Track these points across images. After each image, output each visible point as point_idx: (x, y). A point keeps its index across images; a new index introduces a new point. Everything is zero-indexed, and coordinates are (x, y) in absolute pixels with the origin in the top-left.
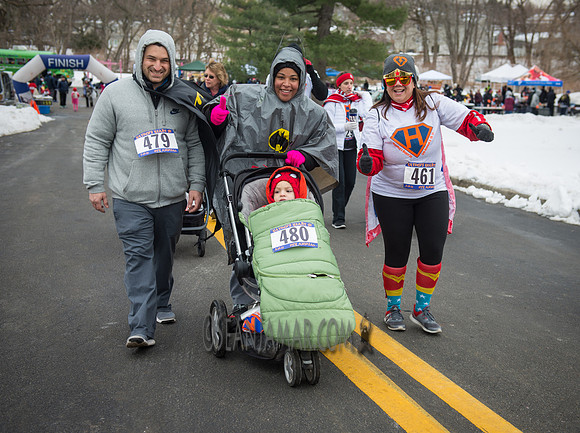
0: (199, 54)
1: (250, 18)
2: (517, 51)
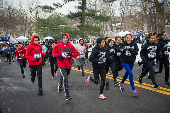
0: (29, 35)
1: (45, 24)
2: (113, 28)
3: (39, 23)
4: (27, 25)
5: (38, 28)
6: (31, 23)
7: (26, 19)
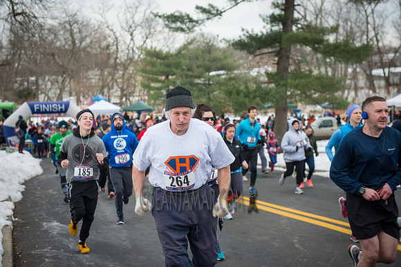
0: (121, 98)
1: (168, 66)
2: (376, 83)
3: (153, 64)
4: (118, 70)
5: (149, 79)
6: (129, 65)
7: (117, 51)
